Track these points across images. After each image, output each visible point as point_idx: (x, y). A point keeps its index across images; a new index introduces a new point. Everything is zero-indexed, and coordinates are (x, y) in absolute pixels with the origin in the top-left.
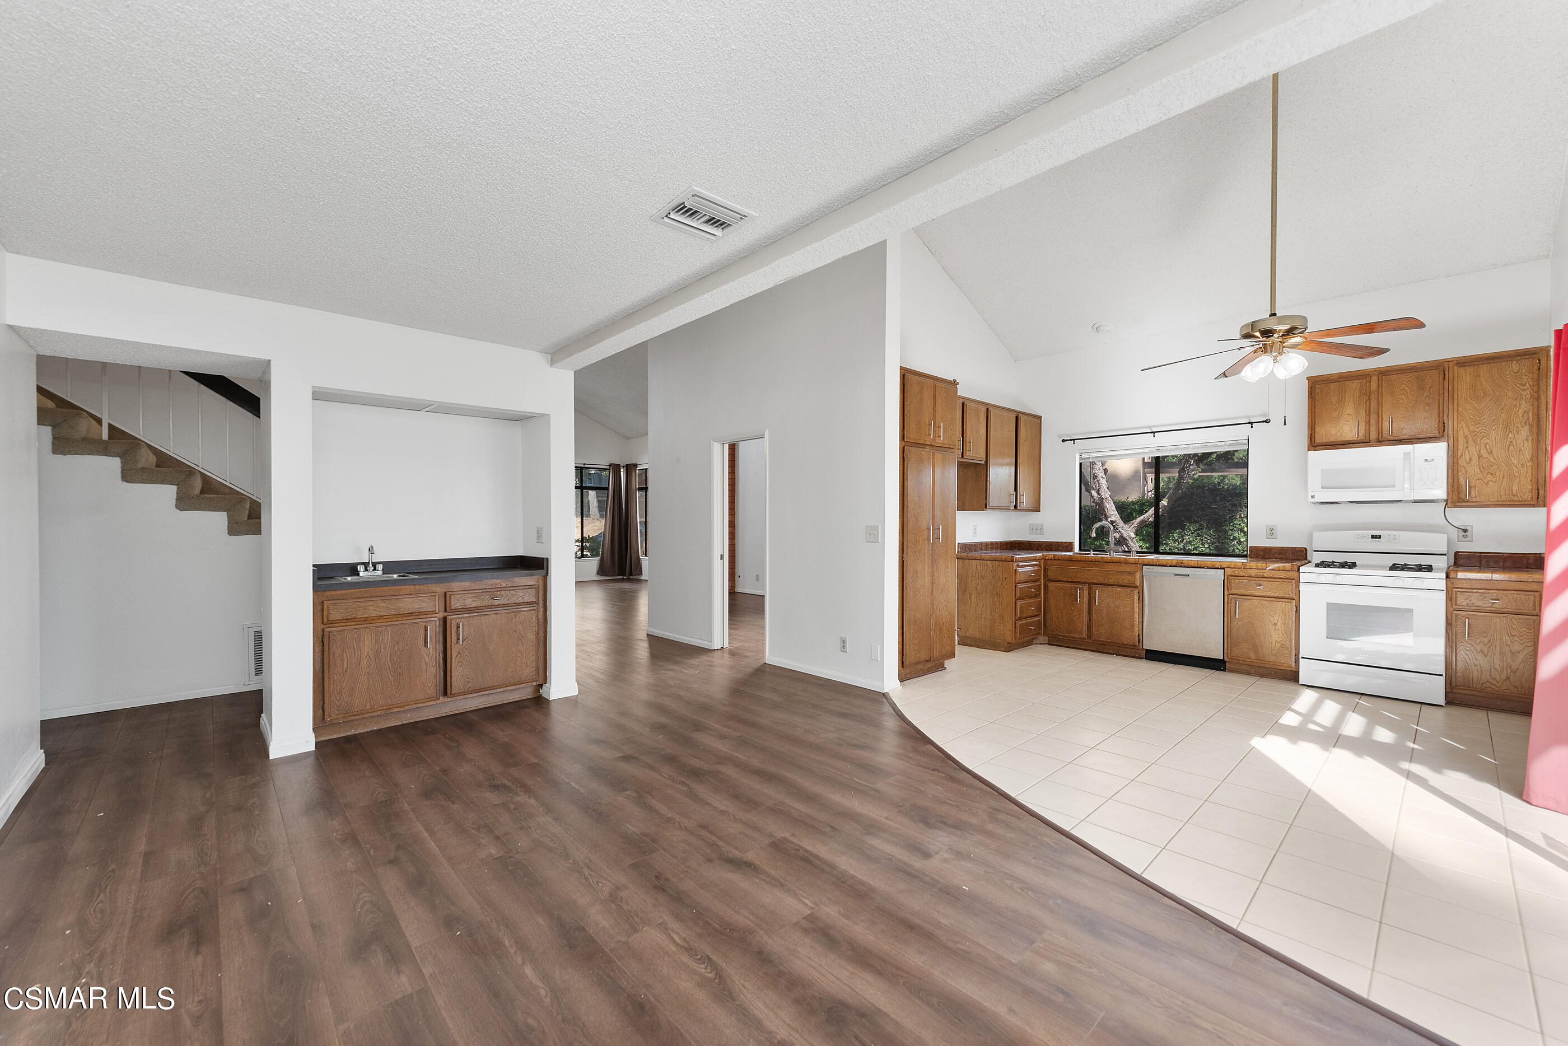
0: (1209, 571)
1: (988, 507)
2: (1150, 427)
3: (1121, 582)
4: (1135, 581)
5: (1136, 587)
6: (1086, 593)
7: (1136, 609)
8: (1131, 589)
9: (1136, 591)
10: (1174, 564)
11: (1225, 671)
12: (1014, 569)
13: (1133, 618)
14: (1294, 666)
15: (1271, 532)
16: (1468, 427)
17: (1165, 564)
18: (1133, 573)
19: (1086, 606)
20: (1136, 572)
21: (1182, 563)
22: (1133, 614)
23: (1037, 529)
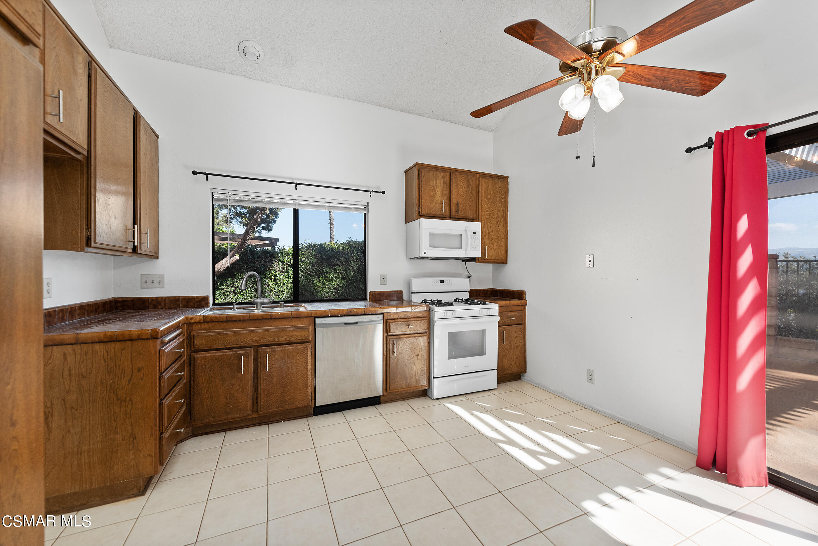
0: (372, 317)
1: (93, 245)
3: (293, 339)
4: (308, 336)
5: (308, 342)
6: (251, 359)
7: (310, 366)
8: (304, 345)
9: (309, 346)
10: (345, 313)
11: (380, 404)
12: (158, 349)
13: (307, 377)
14: (427, 385)
16: (485, 216)
17: (336, 314)
18: (306, 329)
19: (250, 375)
20: (309, 326)
21: (351, 312)
22: (307, 371)
23: (145, 281)
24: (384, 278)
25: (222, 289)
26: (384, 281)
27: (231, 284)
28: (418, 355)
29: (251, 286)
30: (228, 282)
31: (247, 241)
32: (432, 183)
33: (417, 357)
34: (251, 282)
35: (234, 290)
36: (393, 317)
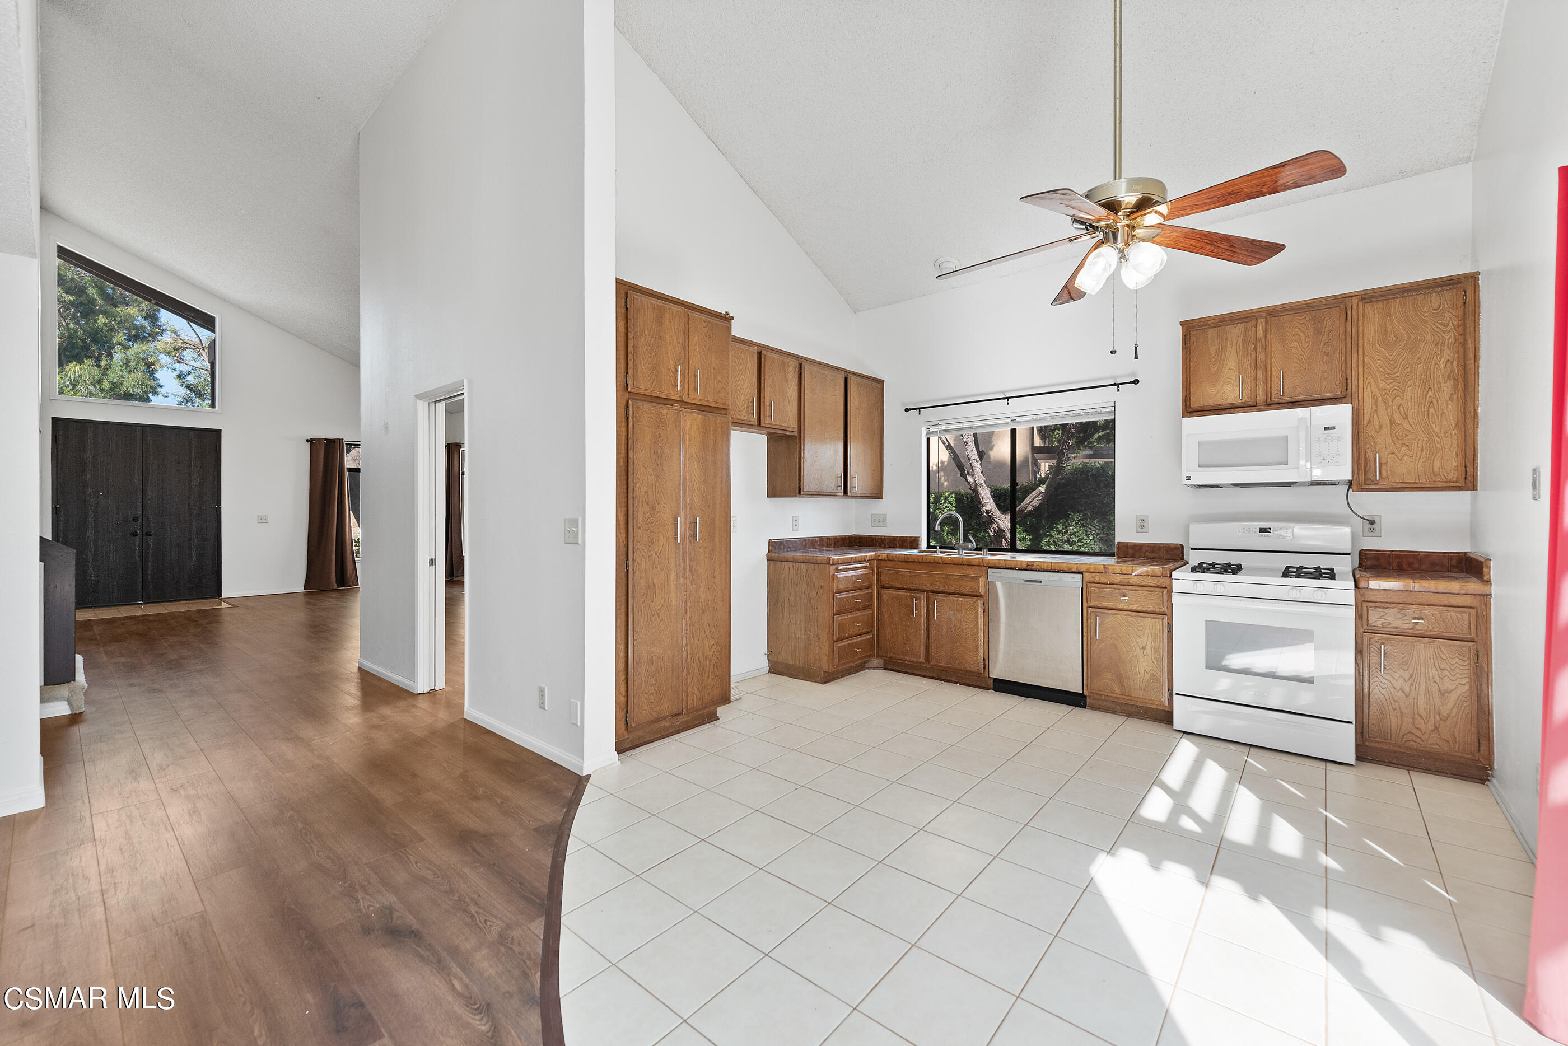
0: (1064, 577)
1: (802, 493)
2: (1003, 392)
3: (963, 591)
4: (979, 589)
5: (980, 596)
6: (924, 603)
7: (981, 626)
8: (975, 599)
9: (980, 602)
10: (1024, 566)
11: (1085, 708)
12: (832, 573)
13: (977, 637)
14: (1167, 704)
15: (1142, 524)
16: (1377, 383)
17: (1013, 566)
18: (976, 579)
19: (923, 620)
20: (980, 577)
21: (1033, 565)
22: (978, 631)
23: (880, 520)
24: (1142, 521)
25: (1051, 536)
26: (1142, 527)
27: (1063, 529)
28: (1144, 648)
29: (1094, 532)
30: (1059, 526)
31: (1064, 464)
32: (1213, 350)
33: (1142, 651)
34: (1094, 527)
35: (1068, 538)
36: (1100, 580)
